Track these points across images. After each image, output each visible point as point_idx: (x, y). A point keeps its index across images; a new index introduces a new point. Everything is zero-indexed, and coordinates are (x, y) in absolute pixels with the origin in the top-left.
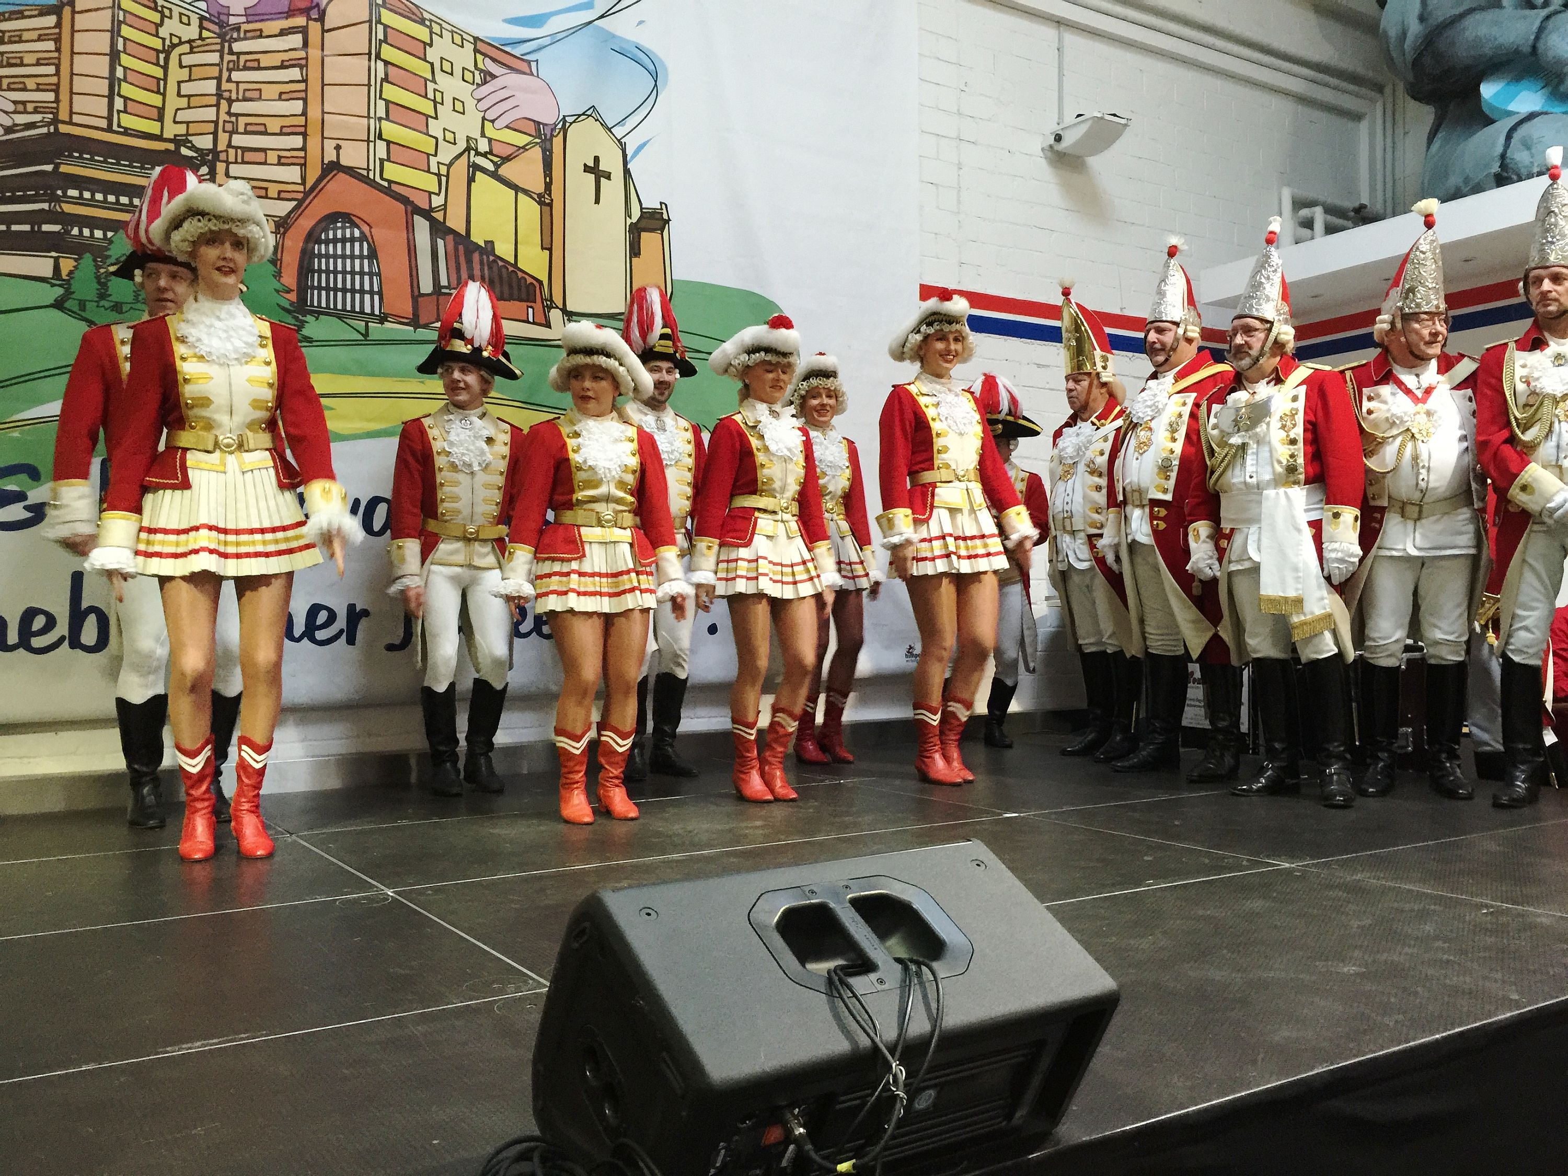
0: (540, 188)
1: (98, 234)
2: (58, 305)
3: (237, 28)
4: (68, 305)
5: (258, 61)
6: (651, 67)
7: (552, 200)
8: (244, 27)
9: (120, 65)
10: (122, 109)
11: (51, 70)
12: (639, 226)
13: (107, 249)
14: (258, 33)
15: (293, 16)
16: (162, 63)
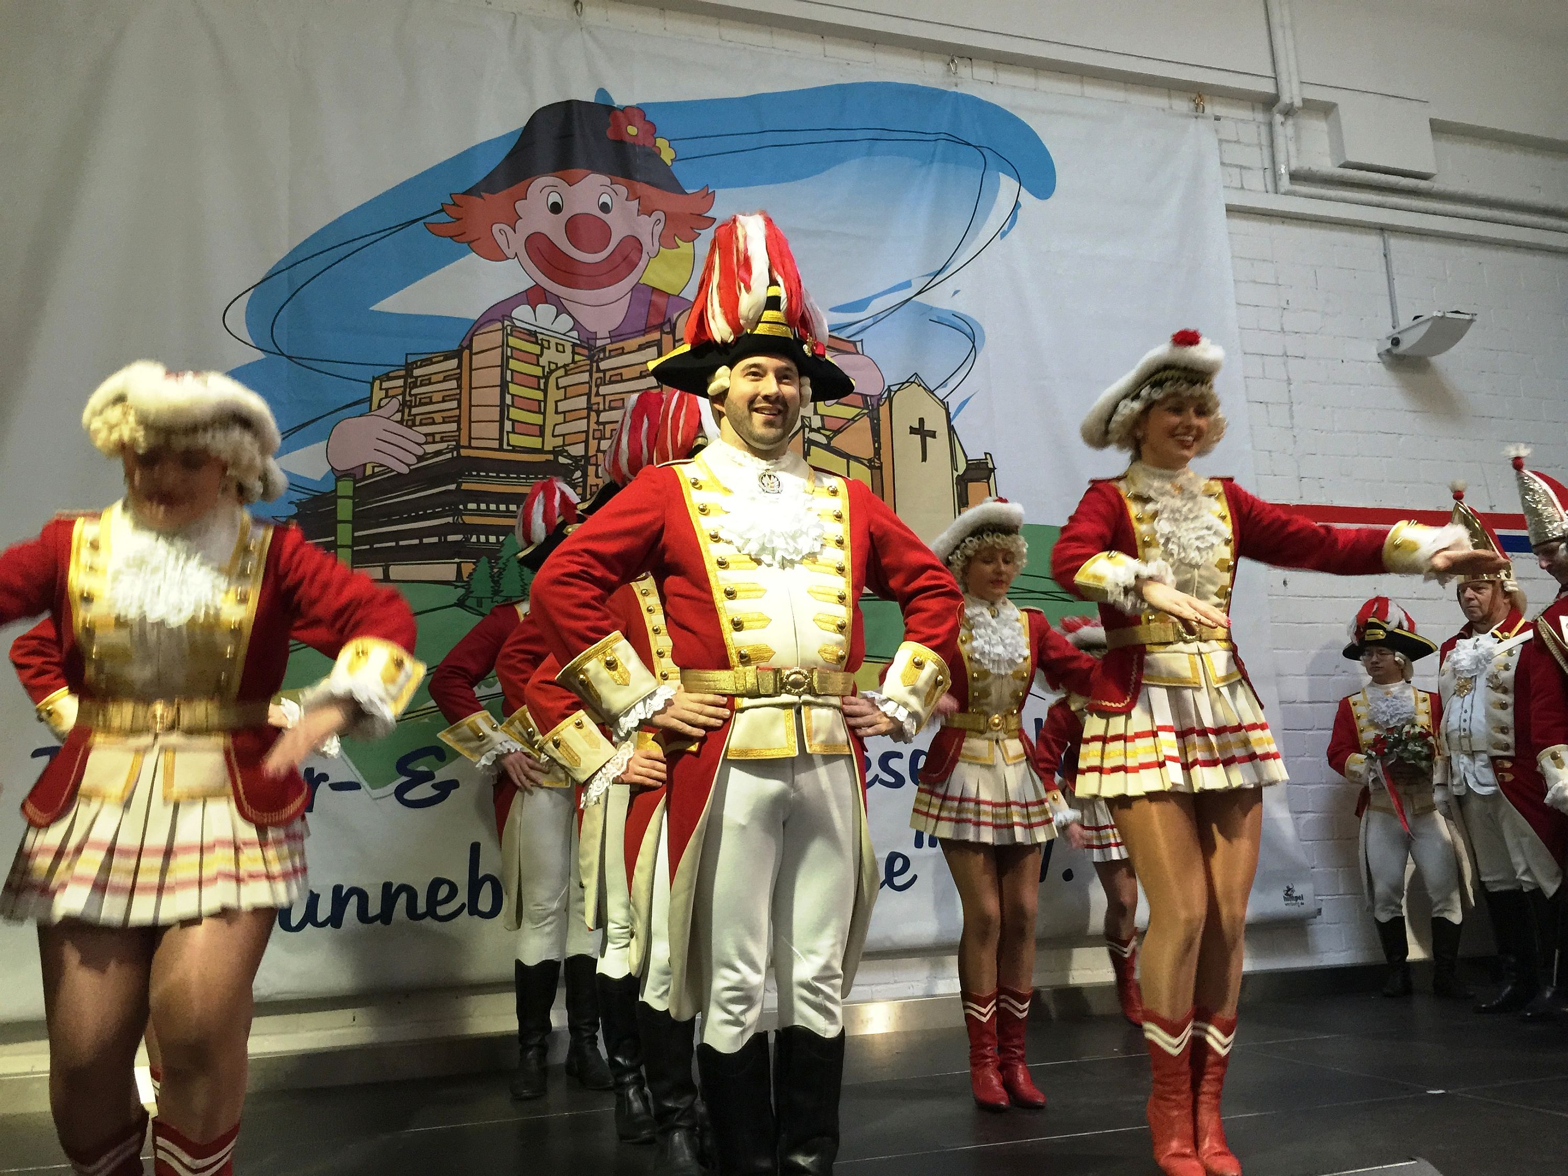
0: (869, 453)
1: (492, 539)
2: (461, 603)
3: (603, 349)
4: (468, 603)
5: (621, 374)
6: (968, 330)
7: (881, 463)
8: (609, 348)
9: (509, 393)
10: (510, 430)
11: (454, 404)
12: (965, 477)
13: (499, 551)
14: (621, 351)
15: (649, 332)
16: (542, 387)
